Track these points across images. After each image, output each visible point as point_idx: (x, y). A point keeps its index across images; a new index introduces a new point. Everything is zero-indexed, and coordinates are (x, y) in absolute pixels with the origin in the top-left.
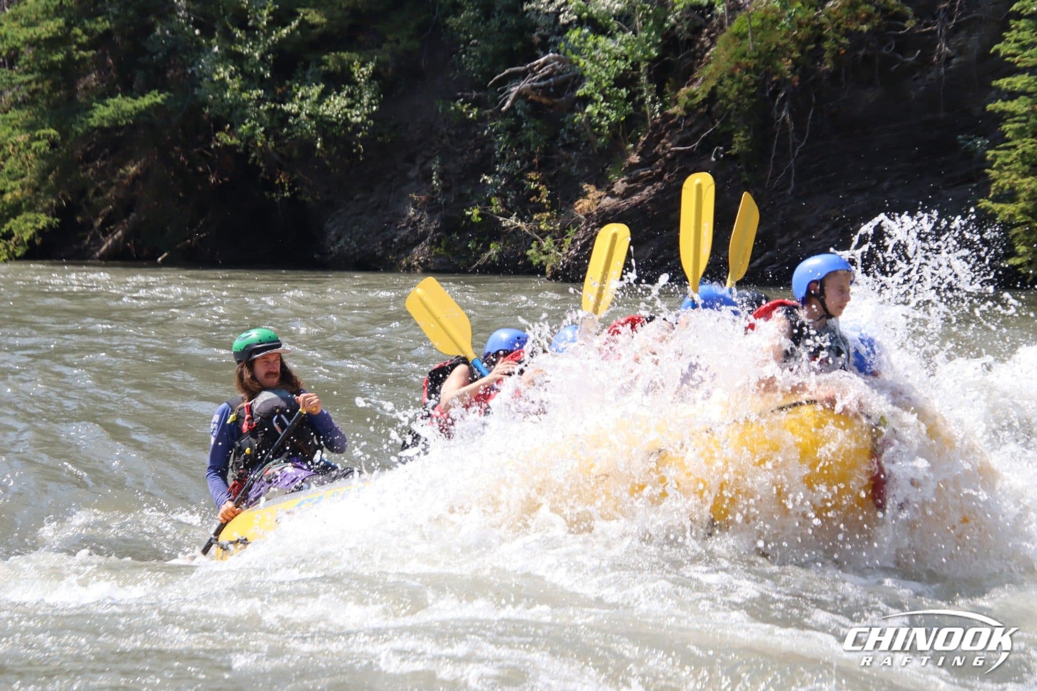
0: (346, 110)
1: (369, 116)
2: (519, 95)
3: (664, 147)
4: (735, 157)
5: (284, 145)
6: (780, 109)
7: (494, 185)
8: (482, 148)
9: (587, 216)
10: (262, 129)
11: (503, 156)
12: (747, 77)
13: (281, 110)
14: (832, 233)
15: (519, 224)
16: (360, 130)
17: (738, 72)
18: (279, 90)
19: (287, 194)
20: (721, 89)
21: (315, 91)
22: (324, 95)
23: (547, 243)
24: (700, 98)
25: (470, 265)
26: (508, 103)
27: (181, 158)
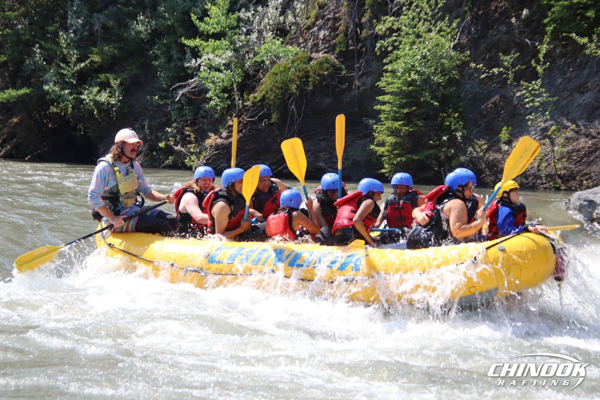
0: (108, 98)
1: (118, 101)
2: (183, 95)
3: (243, 119)
4: (272, 124)
5: (82, 112)
6: (291, 105)
7: (172, 132)
8: (167, 116)
9: (210, 146)
10: (71, 106)
11: (175, 120)
12: (278, 91)
13: (80, 98)
14: (311, 157)
15: (182, 149)
16: (115, 107)
17: (274, 89)
18: (80, 89)
19: (82, 133)
20: (267, 96)
21: (96, 89)
22: (99, 91)
23: (193, 157)
24: (258, 99)
25: (160, 165)
26: (178, 98)
27: (37, 116)
